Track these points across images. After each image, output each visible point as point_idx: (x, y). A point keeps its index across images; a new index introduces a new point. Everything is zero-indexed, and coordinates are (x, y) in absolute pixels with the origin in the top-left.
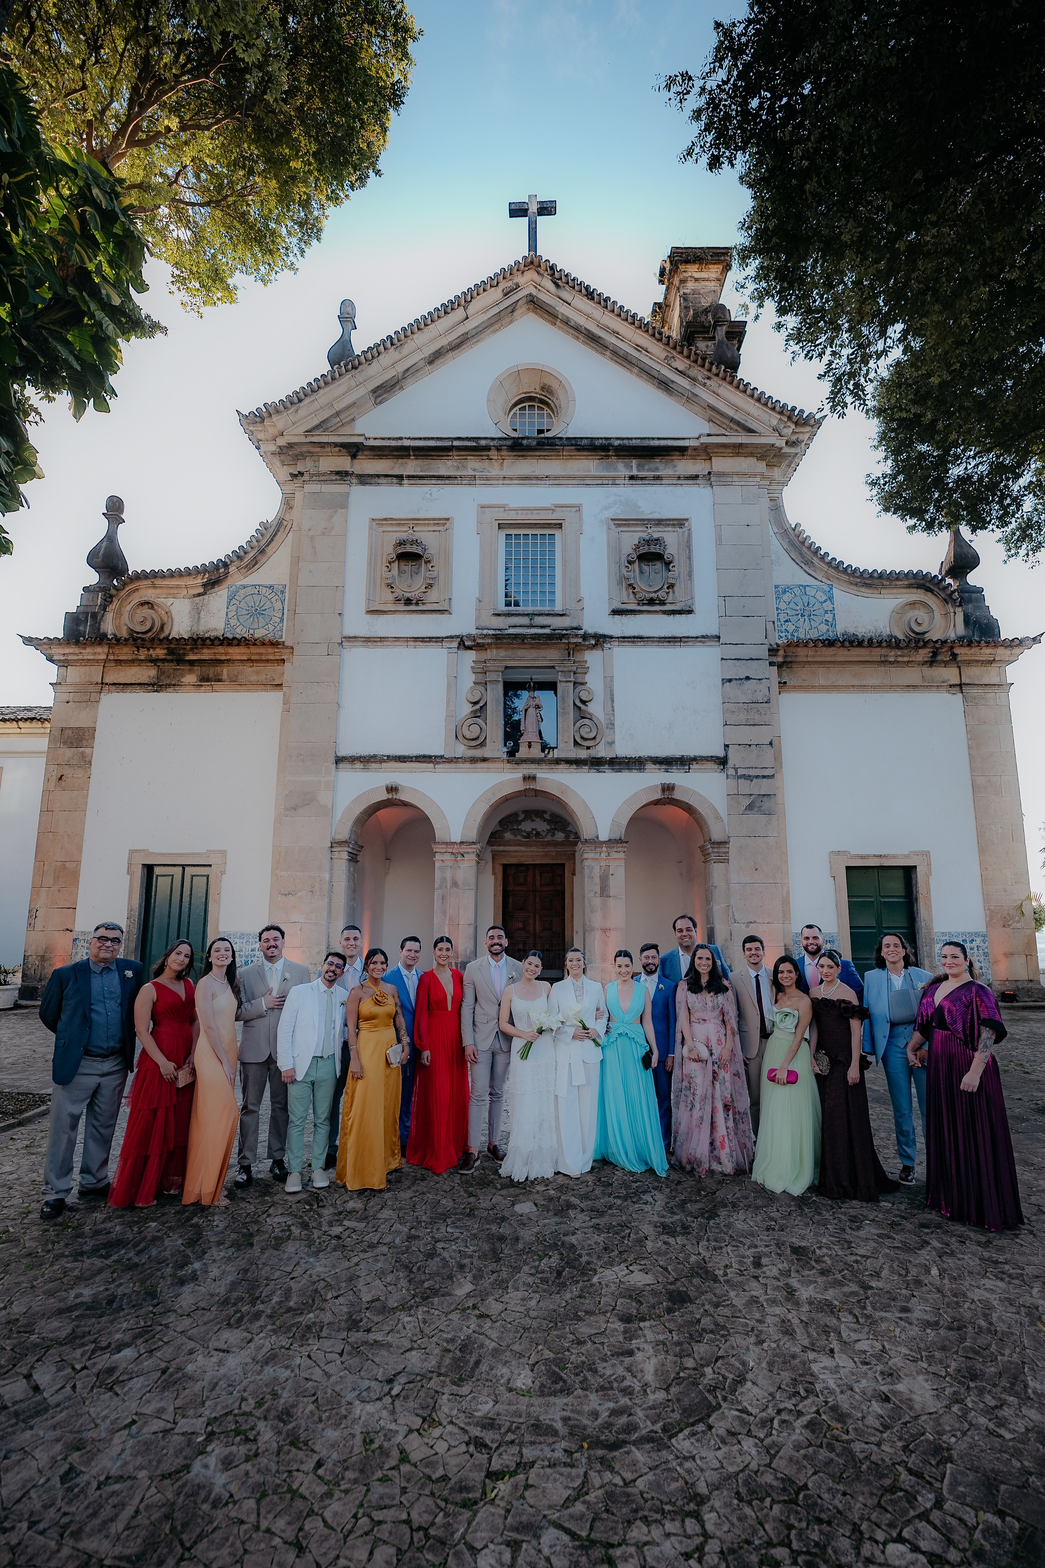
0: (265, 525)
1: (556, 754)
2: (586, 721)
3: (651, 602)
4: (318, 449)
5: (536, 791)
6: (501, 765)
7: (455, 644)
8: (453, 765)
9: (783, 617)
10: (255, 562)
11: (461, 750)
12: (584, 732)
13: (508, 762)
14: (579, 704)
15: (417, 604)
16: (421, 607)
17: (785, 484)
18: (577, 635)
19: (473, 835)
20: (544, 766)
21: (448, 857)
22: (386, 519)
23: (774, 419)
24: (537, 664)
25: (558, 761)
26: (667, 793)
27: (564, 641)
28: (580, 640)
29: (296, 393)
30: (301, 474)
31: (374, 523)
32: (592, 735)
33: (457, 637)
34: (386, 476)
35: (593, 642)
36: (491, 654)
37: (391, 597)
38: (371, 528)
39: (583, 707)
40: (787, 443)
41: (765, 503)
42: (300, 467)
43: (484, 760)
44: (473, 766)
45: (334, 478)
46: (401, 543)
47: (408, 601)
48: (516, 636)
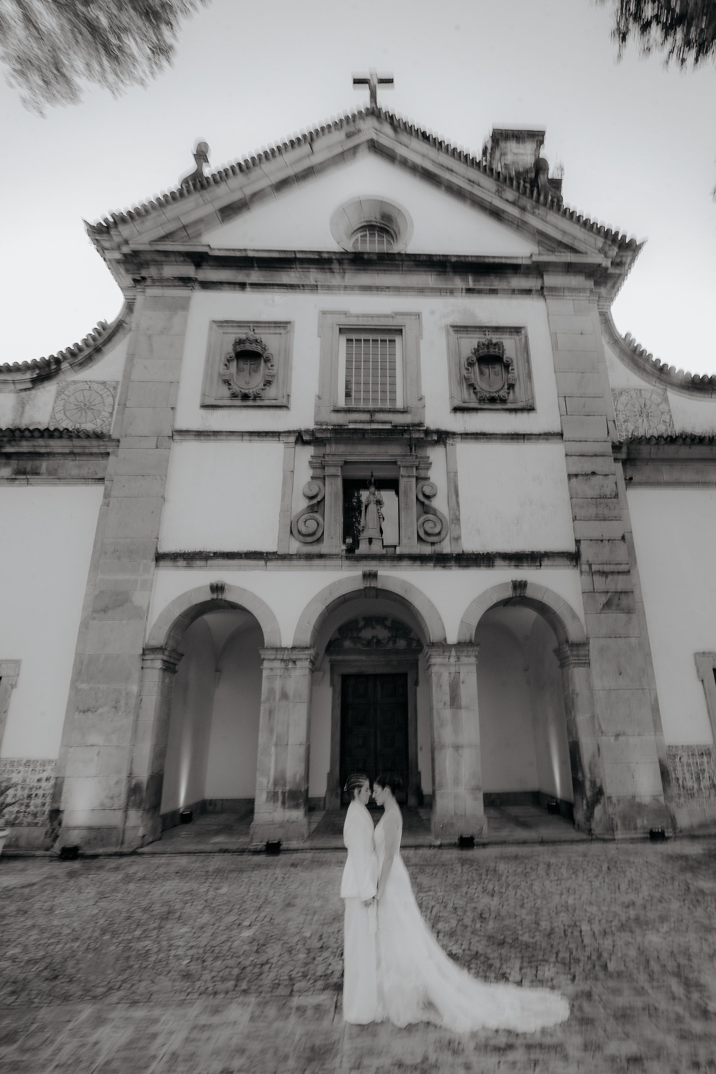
0: (103, 326)
1: (398, 551)
2: (430, 516)
3: (492, 400)
4: (163, 258)
5: (377, 590)
6: (338, 562)
7: (292, 439)
8: (286, 563)
9: (621, 417)
10: (89, 359)
11: (295, 546)
12: (429, 527)
13: (347, 558)
14: (421, 498)
15: (254, 399)
16: (259, 403)
17: (612, 300)
18: (419, 431)
19: (306, 639)
20: (386, 563)
21: (277, 664)
22: (227, 322)
23: (600, 242)
24: (378, 459)
25: (401, 558)
26: (518, 592)
27: (406, 436)
28: (422, 436)
29: (144, 206)
30: (144, 279)
31: (215, 326)
32: (437, 530)
33: (294, 432)
34: (229, 283)
35: (435, 438)
36: (330, 449)
37: (227, 393)
38: (211, 329)
39: (426, 502)
40: (612, 263)
41: (595, 315)
42: (144, 273)
43: (321, 556)
44: (309, 563)
45: (177, 284)
46: (240, 342)
47: (245, 397)
48: (356, 431)
